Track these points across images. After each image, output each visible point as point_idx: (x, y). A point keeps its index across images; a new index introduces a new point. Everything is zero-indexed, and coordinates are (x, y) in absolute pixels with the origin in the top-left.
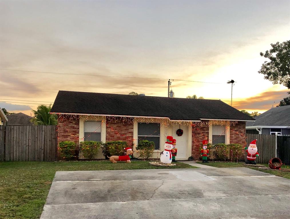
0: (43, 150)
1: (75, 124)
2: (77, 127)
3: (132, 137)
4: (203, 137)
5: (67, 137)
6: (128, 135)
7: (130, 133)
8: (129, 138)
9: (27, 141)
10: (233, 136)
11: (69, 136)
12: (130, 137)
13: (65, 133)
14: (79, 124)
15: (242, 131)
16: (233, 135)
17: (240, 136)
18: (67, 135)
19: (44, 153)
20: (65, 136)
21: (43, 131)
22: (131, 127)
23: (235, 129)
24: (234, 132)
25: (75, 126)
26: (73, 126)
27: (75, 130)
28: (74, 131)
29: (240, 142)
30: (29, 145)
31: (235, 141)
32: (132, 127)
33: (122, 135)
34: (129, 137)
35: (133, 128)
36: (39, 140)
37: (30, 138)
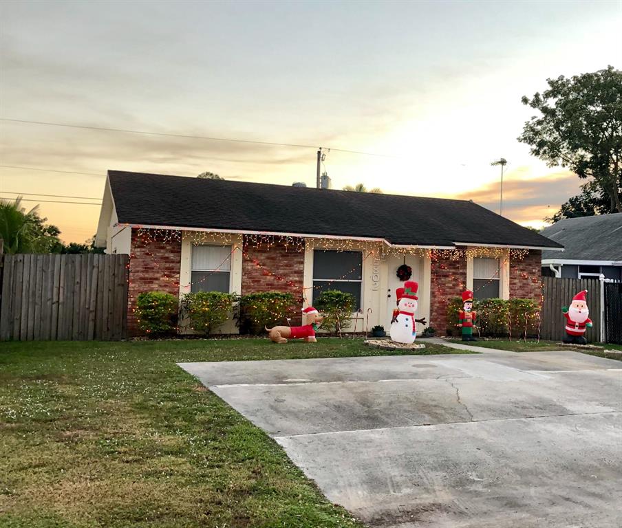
0: (94, 313)
1: (172, 252)
2: (176, 259)
3: (301, 282)
4: (454, 282)
5: (152, 283)
6: (291, 279)
7: (295, 272)
8: (294, 286)
9: (55, 290)
10: (516, 281)
11: (157, 279)
12: (296, 282)
13: (147, 272)
14: (180, 252)
15: (534, 271)
16: (515, 278)
17: (530, 281)
18: (151, 279)
19: (95, 320)
20: (147, 279)
21: (93, 267)
22: (299, 260)
23: (521, 267)
24: (518, 272)
25: (171, 256)
26: (166, 255)
27: (171, 265)
28: (167, 269)
29: (530, 295)
30: (58, 302)
31: (521, 292)
32: (302, 260)
33: (278, 277)
34: (294, 282)
35: (302, 263)
36: (83, 289)
37: (61, 285)
